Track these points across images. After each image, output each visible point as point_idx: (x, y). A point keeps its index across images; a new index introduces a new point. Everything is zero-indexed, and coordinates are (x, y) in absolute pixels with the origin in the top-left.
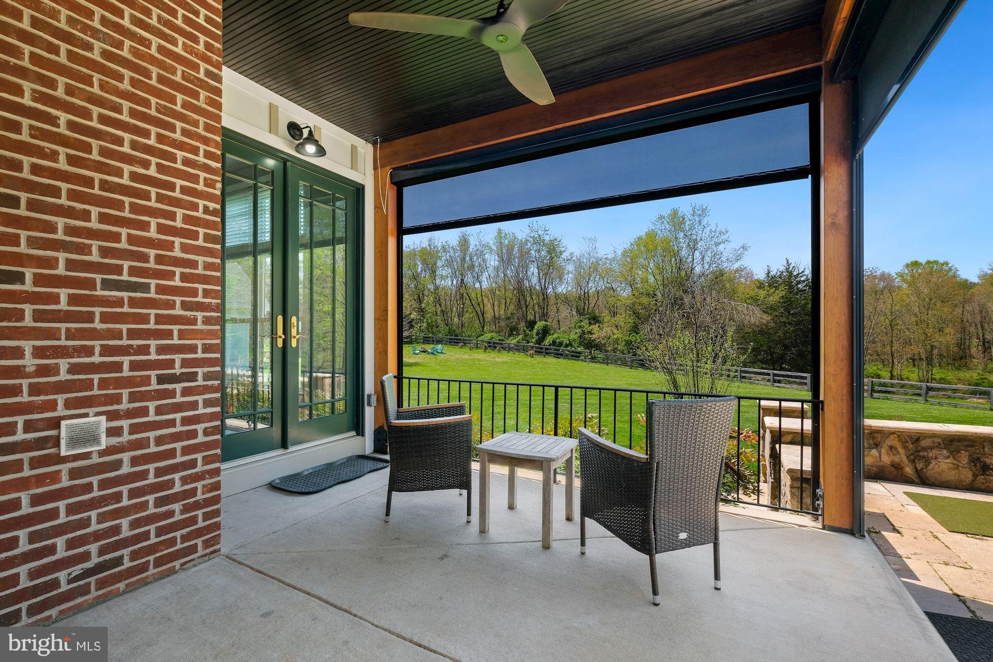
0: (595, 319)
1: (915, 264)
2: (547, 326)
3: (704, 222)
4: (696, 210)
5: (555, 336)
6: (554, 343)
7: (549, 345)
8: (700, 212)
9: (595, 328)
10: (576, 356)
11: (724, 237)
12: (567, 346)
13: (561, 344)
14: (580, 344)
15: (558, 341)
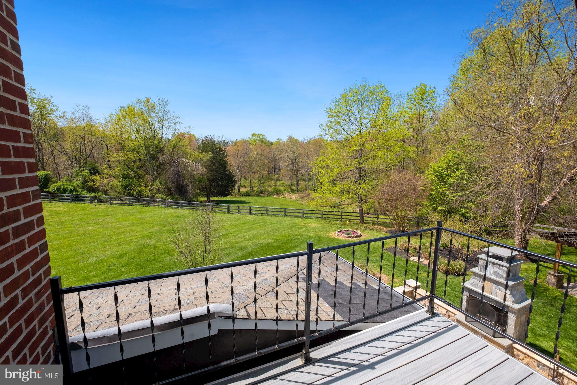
0: (94, 171)
1: (254, 135)
2: (47, 175)
3: (166, 109)
4: (161, 101)
5: (59, 184)
6: (59, 189)
7: (54, 192)
8: (164, 103)
9: (97, 178)
10: (82, 199)
11: (178, 120)
12: (71, 191)
13: (65, 190)
14: (83, 188)
15: (62, 187)
